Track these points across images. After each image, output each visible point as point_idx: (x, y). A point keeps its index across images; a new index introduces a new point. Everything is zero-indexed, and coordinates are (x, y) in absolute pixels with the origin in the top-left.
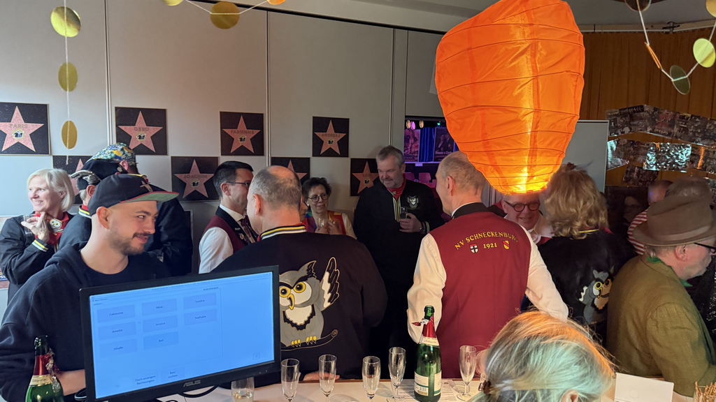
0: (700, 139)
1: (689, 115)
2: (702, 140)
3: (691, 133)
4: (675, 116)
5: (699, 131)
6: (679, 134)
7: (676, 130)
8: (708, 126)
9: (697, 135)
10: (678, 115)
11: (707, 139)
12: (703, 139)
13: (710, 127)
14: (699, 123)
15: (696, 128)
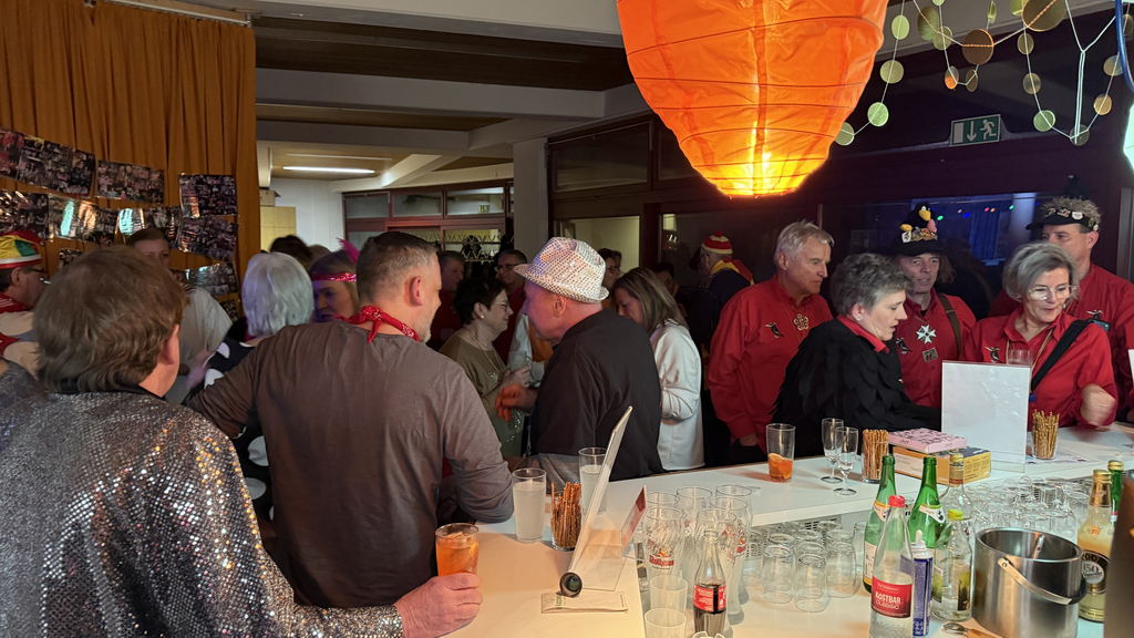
0: (66, 185)
1: (41, 141)
2: (69, 186)
3: (50, 174)
4: (16, 139)
5: (62, 170)
6: (28, 173)
7: (21, 166)
8: (75, 161)
9: (60, 177)
10: (21, 138)
11: (77, 184)
12: (71, 183)
13: (78, 163)
14: (60, 157)
15: (56, 164)
